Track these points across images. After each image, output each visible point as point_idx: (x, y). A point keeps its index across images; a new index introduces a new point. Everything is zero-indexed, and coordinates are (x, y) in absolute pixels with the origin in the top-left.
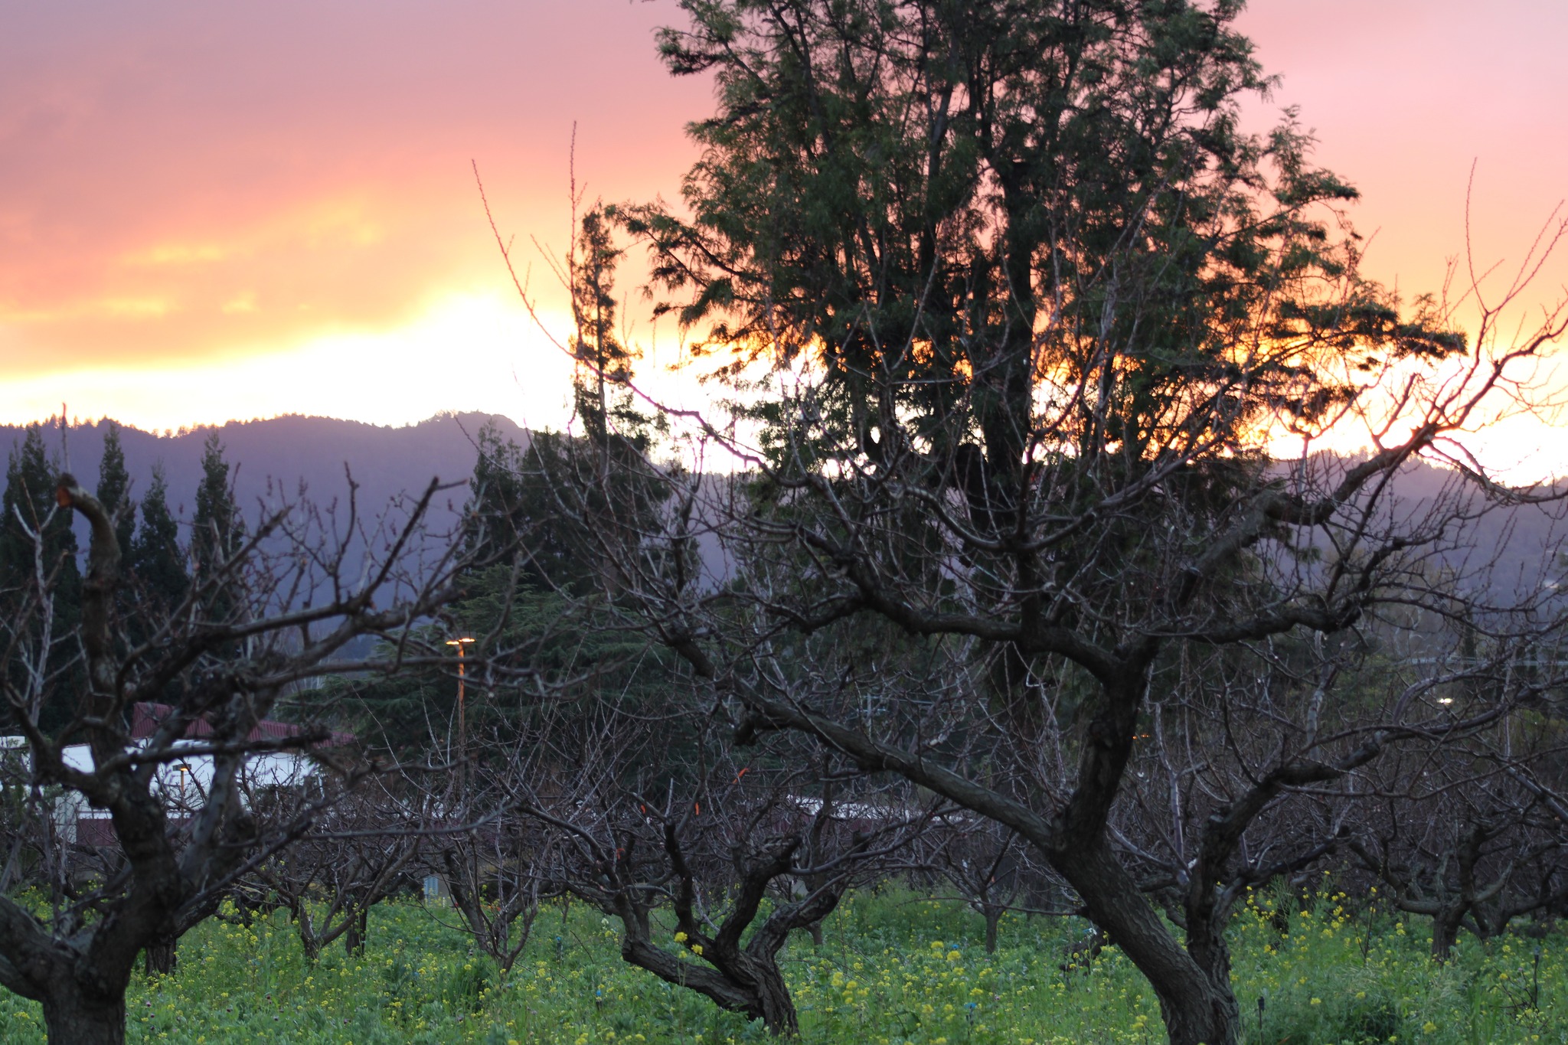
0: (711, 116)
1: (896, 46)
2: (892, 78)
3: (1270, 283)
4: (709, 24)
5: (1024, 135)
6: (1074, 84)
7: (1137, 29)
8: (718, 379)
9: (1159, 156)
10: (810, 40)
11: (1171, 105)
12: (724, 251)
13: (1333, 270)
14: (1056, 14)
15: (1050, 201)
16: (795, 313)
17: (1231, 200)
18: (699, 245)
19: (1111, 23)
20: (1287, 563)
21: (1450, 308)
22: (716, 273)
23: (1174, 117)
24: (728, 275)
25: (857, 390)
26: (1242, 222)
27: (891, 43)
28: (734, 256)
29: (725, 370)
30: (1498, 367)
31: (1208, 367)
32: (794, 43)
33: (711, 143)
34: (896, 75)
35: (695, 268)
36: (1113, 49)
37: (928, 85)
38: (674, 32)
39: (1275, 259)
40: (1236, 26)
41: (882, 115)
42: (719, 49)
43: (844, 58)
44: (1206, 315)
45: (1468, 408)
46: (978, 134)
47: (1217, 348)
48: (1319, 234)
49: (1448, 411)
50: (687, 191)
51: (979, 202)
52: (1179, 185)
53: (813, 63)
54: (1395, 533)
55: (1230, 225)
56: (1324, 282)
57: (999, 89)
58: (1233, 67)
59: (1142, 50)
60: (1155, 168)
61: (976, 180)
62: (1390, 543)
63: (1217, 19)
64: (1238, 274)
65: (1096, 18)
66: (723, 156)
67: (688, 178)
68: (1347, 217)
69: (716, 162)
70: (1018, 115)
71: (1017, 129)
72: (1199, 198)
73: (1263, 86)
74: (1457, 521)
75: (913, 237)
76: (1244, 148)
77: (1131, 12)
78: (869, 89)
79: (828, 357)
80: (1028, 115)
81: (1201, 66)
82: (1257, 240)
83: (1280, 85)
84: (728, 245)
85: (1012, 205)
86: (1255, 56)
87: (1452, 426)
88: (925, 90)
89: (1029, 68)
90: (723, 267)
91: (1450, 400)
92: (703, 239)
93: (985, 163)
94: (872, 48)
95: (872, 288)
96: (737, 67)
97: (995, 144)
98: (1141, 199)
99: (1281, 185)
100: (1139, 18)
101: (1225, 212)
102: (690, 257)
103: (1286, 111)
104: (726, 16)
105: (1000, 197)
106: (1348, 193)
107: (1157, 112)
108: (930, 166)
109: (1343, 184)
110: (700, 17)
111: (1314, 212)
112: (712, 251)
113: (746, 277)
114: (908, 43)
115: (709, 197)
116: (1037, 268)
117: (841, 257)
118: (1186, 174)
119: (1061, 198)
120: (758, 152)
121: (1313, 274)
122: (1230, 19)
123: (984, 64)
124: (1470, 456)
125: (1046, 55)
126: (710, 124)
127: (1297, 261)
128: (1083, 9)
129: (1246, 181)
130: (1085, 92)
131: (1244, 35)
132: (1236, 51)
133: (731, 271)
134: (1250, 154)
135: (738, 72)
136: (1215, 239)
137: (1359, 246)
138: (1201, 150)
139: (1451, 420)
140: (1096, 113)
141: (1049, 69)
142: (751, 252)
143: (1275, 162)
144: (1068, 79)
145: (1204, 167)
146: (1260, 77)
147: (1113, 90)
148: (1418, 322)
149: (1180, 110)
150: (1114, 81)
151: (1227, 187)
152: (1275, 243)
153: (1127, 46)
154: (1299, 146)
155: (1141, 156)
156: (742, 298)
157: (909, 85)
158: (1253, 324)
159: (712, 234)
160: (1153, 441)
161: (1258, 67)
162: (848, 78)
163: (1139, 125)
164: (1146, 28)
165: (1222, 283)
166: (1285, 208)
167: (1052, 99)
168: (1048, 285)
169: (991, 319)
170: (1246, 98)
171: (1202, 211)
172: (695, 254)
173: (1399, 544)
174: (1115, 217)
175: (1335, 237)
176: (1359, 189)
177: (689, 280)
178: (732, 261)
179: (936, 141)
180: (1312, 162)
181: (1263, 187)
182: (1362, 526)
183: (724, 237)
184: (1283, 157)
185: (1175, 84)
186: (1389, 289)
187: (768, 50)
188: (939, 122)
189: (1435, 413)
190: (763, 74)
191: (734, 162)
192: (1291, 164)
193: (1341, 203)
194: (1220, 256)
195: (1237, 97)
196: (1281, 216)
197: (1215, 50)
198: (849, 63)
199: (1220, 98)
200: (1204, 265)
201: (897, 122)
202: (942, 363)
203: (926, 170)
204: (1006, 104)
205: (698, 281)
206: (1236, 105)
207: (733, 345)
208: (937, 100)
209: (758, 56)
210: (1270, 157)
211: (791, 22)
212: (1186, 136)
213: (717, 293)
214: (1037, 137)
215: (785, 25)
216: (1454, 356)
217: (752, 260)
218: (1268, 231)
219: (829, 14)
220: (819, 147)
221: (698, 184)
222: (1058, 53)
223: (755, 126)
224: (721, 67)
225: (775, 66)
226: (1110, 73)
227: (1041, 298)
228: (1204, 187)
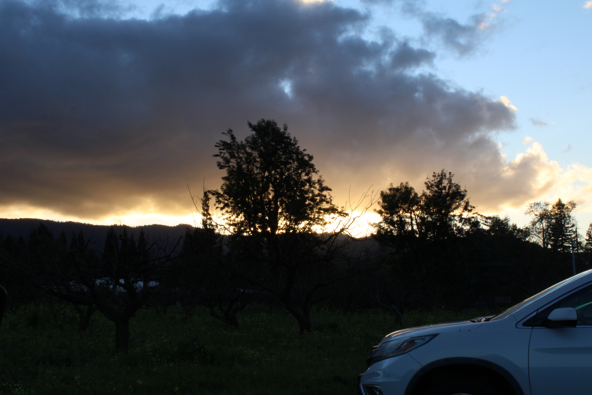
0: (226, 176)
1: (256, 165)
2: (255, 170)
3: (317, 204)
4: (225, 161)
5: (277, 180)
6: (285, 171)
7: (296, 163)
8: (226, 219)
9: (299, 183)
10: (242, 164)
11: (301, 175)
12: (228, 198)
13: (328, 202)
14: (282, 160)
15: (281, 191)
16: (239, 208)
17: (311, 191)
18: (223, 197)
19: (292, 161)
20: (320, 251)
21: (346, 209)
22: (226, 202)
23: (302, 177)
24: (228, 202)
25: (250, 221)
26: (313, 195)
27: (255, 164)
28: (229, 199)
29: (227, 218)
30: (354, 219)
31: (307, 218)
32: (239, 164)
33: (226, 180)
34: (256, 170)
35: (223, 201)
36: (292, 166)
37: (261, 171)
38: (220, 162)
39: (318, 201)
40: (312, 162)
41: (254, 176)
42: (227, 165)
43: (247, 167)
44: (307, 210)
45: (349, 226)
46: (270, 179)
47: (309, 215)
48: (325, 196)
49: (346, 226)
50: (222, 188)
51: (270, 190)
52: (302, 188)
53: (243, 167)
54: (337, 246)
55: (311, 195)
56: (326, 204)
57: (273, 172)
58: (311, 169)
59: (296, 166)
60: (299, 185)
61: (269, 187)
62: (336, 248)
63: (309, 161)
64: (312, 203)
65: (289, 161)
66: (228, 183)
67: (222, 186)
68: (330, 194)
69: (226, 184)
70: (276, 176)
71: (276, 179)
72: (306, 190)
73: (316, 172)
74: (347, 244)
75: (259, 196)
76: (313, 182)
77: (295, 160)
78: (252, 172)
79: (244, 216)
80: (278, 176)
81: (306, 169)
82: (315, 197)
83: (319, 172)
84: (228, 197)
85: (275, 191)
86: (315, 167)
87: (347, 229)
88: (261, 172)
89: (278, 169)
90: (228, 201)
91: (346, 224)
92: (224, 196)
93: (271, 184)
94: (252, 165)
95: (252, 205)
96: (230, 168)
97: (272, 181)
98: (296, 191)
99: (319, 188)
100: (296, 161)
101: (310, 193)
102: (222, 199)
103: (320, 176)
104: (228, 159)
105: (273, 190)
106: (330, 190)
107: (299, 176)
108: (262, 185)
109: (329, 188)
110: (224, 160)
111: (325, 193)
112: (226, 198)
113: (231, 203)
114: (258, 164)
115: (225, 189)
116: (279, 202)
117: (247, 199)
118: (304, 187)
119: (283, 190)
120: (233, 182)
121: (324, 203)
122: (311, 161)
123: (271, 168)
124: (350, 234)
125: (281, 167)
126: (225, 177)
127: (322, 201)
128: (287, 159)
129: (313, 188)
130: (287, 173)
131: (313, 163)
132: (312, 166)
133: (229, 202)
134: (314, 183)
135: (230, 169)
136: (308, 197)
137: (332, 199)
138: (306, 183)
139: (346, 228)
140: (289, 176)
141: (281, 169)
142: (232, 198)
143: (318, 185)
144: (284, 171)
145: (307, 185)
146: (316, 171)
147: (292, 173)
148: (341, 211)
149: (303, 176)
150: (292, 171)
151: (310, 189)
152: (318, 198)
153: (294, 165)
154: (322, 182)
155: (296, 183)
156: (230, 206)
157: (258, 171)
158: (314, 211)
159: (226, 195)
160: (298, 230)
161: (315, 169)
162: (248, 170)
163: (296, 178)
164: (297, 162)
165: (309, 204)
166: (320, 192)
167: (282, 174)
168: (281, 204)
169: (271, 210)
170: (313, 174)
171: (307, 192)
172: (223, 199)
173: (338, 248)
174: (292, 193)
175: (328, 197)
176: (332, 189)
177: (222, 203)
178: (229, 200)
179: (262, 181)
180: (324, 185)
181: (316, 189)
182: (332, 245)
183: (228, 196)
184: (320, 184)
185: (302, 172)
186: (337, 206)
187: (235, 165)
188: (263, 177)
189: (344, 226)
190: (234, 169)
191: (229, 183)
192: (321, 185)
193: (329, 191)
194: (309, 200)
195: (312, 174)
196: (319, 194)
197: (308, 166)
198: (248, 168)
199: (309, 174)
200: (306, 201)
201: (256, 177)
202: (263, 216)
203: (261, 185)
204: (274, 174)
205: (223, 203)
206: (312, 175)
207: (229, 214)
208: (263, 174)
209: (233, 166)
210: (317, 184)
211: (239, 161)
212: (304, 180)
213: (226, 205)
214: (279, 180)
215: (238, 161)
216: (347, 217)
217: (232, 200)
218: (317, 196)
219: (245, 159)
220: (243, 181)
221: (223, 187)
222: (283, 166)
223: (233, 178)
224: (228, 168)
225: (236, 168)
226: (291, 170)
227: (280, 206)
228: (306, 189)
